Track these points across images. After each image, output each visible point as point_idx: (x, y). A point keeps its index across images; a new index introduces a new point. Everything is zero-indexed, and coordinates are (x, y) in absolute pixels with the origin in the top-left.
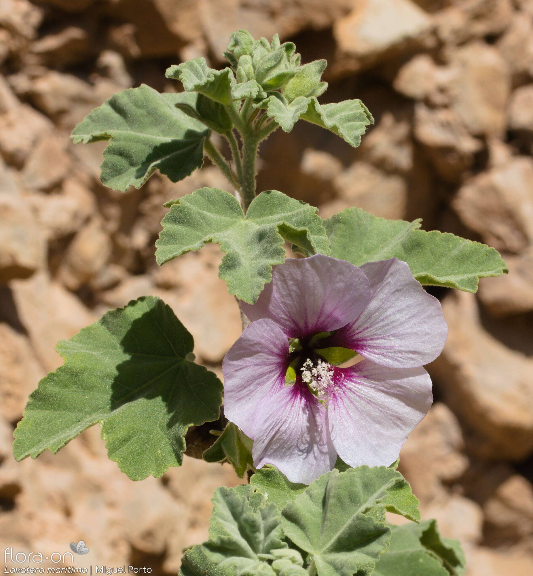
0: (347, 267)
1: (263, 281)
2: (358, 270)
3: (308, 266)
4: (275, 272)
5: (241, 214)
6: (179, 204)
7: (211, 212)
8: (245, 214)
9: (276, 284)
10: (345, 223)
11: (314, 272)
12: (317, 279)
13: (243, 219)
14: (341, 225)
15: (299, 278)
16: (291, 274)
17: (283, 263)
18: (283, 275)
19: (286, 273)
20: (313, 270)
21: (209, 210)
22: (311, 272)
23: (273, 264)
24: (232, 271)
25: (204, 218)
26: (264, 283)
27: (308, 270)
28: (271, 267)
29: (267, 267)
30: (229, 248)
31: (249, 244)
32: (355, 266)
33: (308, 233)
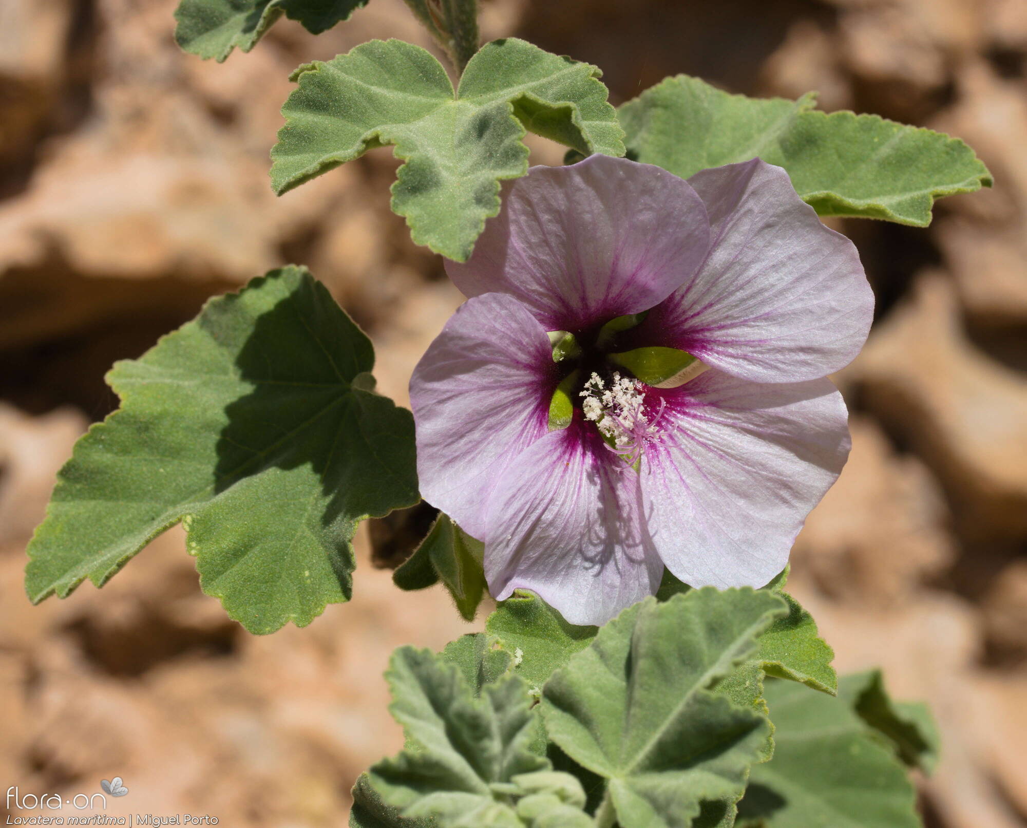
0: (657, 178)
1: (482, 213)
2: (681, 183)
3: (578, 180)
4: (513, 197)
5: (447, 90)
6: (315, 71)
7: (387, 86)
8: (456, 88)
9: (517, 222)
10: (666, 107)
11: (592, 193)
12: (598, 206)
13: (452, 98)
14: (659, 112)
15: (563, 207)
16: (544, 198)
17: (523, 176)
18: (529, 203)
19: (535, 197)
20: (590, 189)
21: (382, 83)
22: (585, 193)
23: (503, 178)
24: (421, 198)
25: (371, 99)
26: (484, 217)
27: (580, 189)
28: (499, 185)
29: (491, 184)
30: (411, 150)
31: (461, 144)
32: (673, 175)
33: (573, 112)
